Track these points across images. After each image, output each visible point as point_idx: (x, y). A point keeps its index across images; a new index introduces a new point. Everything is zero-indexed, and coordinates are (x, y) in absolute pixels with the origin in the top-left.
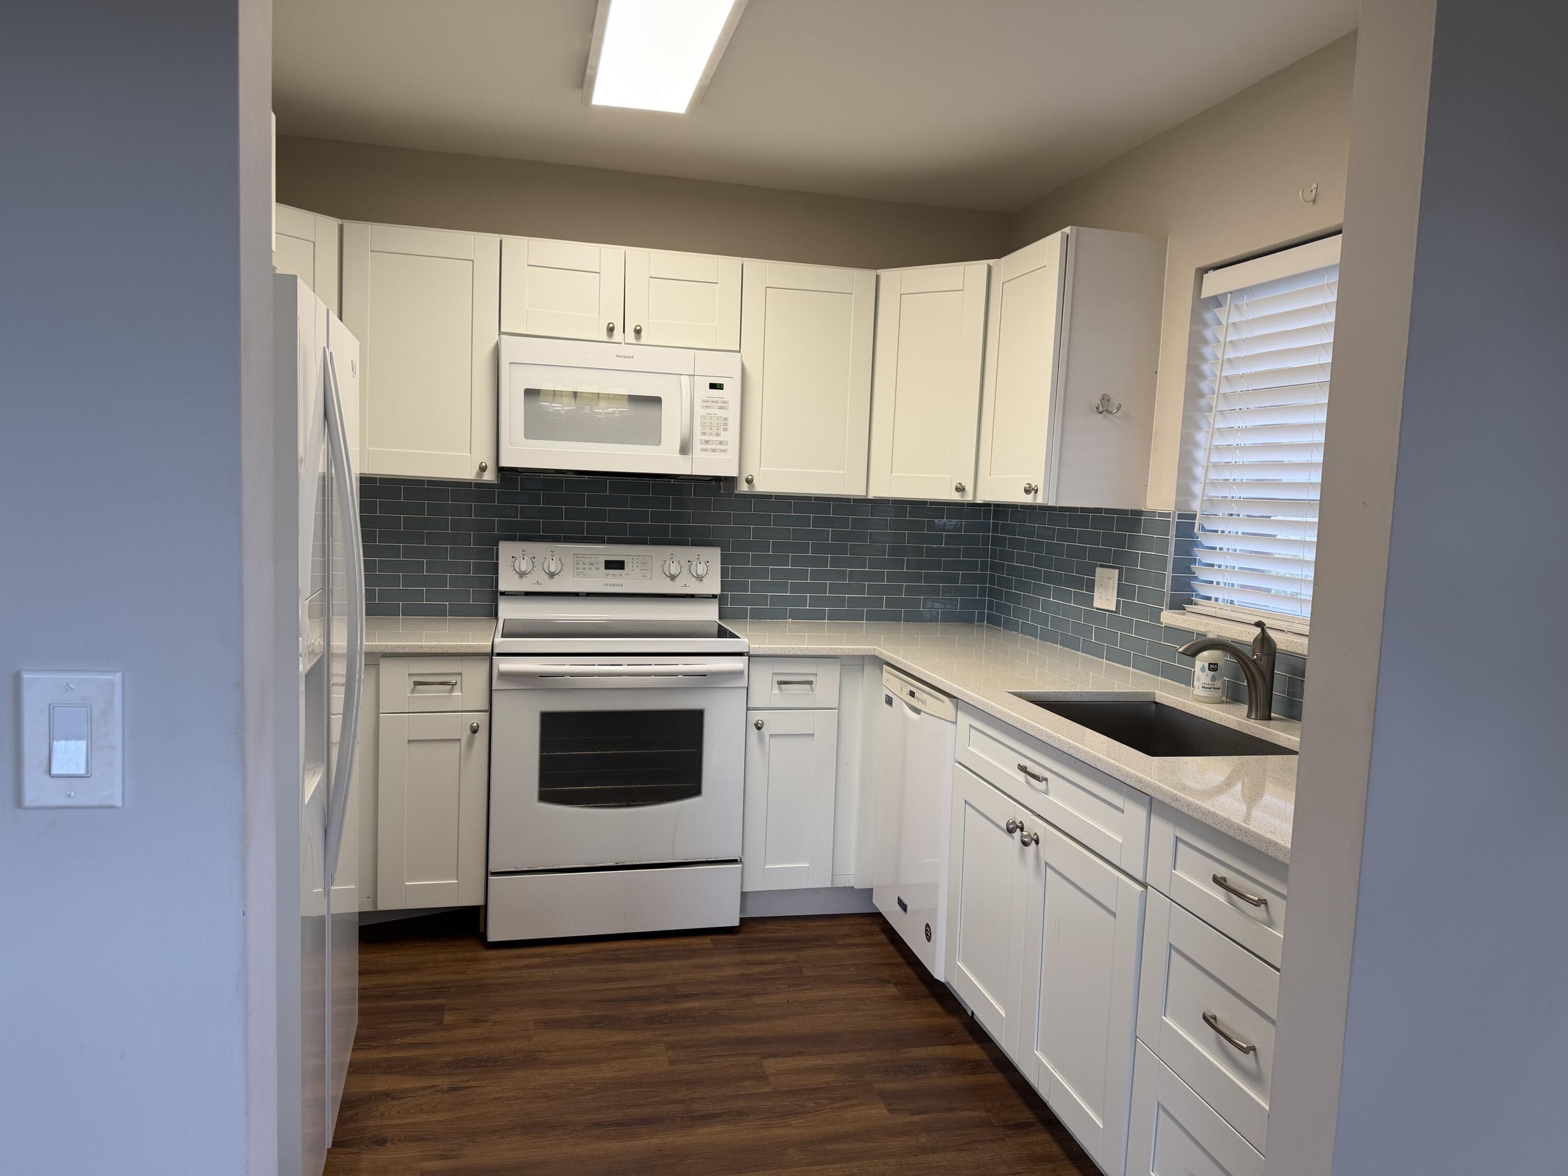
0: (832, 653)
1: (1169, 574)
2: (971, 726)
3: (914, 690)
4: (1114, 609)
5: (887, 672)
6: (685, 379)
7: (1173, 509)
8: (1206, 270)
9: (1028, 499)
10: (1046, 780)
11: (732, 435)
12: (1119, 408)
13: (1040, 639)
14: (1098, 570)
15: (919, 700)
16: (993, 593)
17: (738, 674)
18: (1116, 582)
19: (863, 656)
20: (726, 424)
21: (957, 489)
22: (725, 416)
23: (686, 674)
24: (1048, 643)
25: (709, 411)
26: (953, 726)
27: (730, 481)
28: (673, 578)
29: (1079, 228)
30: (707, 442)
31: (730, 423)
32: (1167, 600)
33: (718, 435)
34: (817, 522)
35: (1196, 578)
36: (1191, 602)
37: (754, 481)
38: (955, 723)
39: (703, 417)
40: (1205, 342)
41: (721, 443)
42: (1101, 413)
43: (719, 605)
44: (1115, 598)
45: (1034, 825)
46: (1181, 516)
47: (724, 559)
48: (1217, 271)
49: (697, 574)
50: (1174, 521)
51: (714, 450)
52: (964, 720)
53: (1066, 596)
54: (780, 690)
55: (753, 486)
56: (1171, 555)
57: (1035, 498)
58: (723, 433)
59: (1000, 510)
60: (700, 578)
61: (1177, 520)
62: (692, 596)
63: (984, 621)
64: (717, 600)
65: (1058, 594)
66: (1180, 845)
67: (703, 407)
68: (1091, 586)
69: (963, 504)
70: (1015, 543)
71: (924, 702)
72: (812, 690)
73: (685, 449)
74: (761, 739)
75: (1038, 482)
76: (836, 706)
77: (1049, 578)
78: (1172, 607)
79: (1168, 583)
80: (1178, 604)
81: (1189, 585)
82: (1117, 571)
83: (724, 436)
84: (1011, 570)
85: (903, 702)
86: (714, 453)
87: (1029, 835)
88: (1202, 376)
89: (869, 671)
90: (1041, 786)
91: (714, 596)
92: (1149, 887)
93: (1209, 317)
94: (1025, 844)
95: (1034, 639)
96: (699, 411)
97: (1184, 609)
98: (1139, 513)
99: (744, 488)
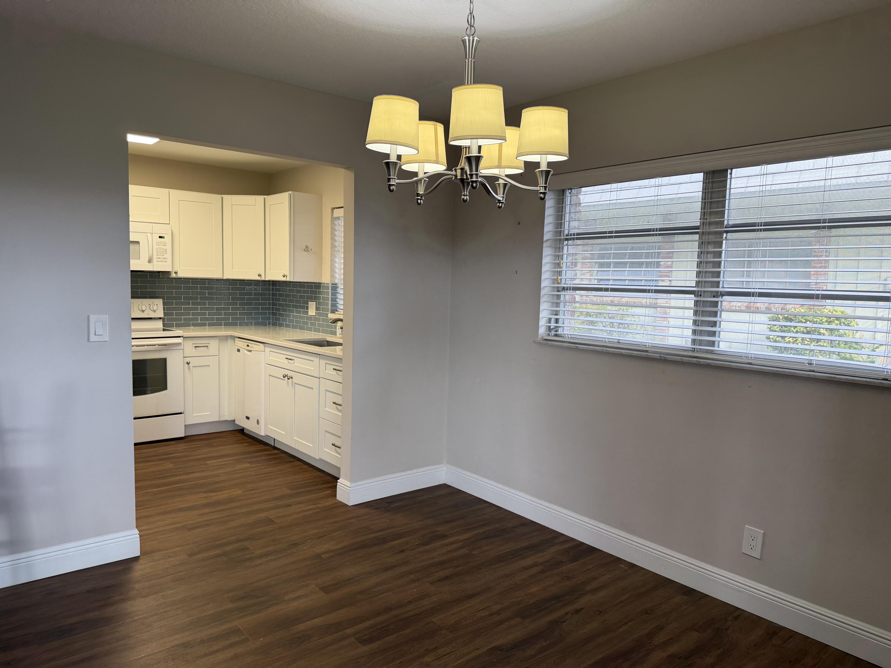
0: (215, 335)
1: (330, 302)
2: (270, 351)
3: (248, 344)
4: (315, 315)
5: (237, 340)
6: (149, 235)
7: (330, 282)
8: (334, 208)
9: (284, 279)
10: (294, 360)
11: (169, 256)
12: (311, 250)
13: (292, 328)
14: (309, 302)
15: (251, 347)
16: (273, 314)
17: (179, 344)
18: (315, 306)
19: (227, 336)
20: (166, 252)
21: (259, 275)
22: (166, 248)
23: (159, 345)
24: (294, 329)
25: (159, 246)
26: (264, 352)
27: (168, 273)
28: (143, 311)
29: (294, 192)
30: (159, 258)
31: (168, 251)
32: (330, 310)
33: (163, 255)
34: (201, 288)
35: (338, 303)
36: (337, 311)
37: (178, 273)
38: (265, 351)
39: (157, 249)
40: (336, 230)
41: (165, 258)
42: (305, 251)
43: (163, 322)
44: (315, 311)
45: (290, 374)
46: (332, 284)
47: (164, 304)
48: (337, 209)
49: (153, 310)
50: (330, 285)
51: (162, 261)
52: (268, 349)
53: (299, 312)
54: (196, 350)
55: (178, 275)
56: (330, 296)
57: (286, 278)
58: (165, 255)
59: (274, 283)
60: (154, 311)
61: (331, 285)
62: (151, 318)
63: (270, 325)
64: (161, 320)
65: (297, 312)
66: (327, 365)
67: (156, 245)
68: (307, 308)
69: (259, 281)
70: (280, 295)
71: (253, 347)
72: (208, 349)
73: (150, 261)
74: (189, 368)
75: (287, 273)
76: (218, 355)
77: (294, 306)
78: (331, 312)
79: (330, 305)
80: (333, 312)
81: (336, 306)
82: (315, 302)
83: (165, 256)
84: (280, 305)
85: (245, 350)
86: (162, 262)
87: (289, 376)
88: (335, 241)
89: (230, 341)
90: (293, 361)
91: (160, 318)
92: (320, 378)
93: (336, 222)
94: (288, 379)
95: (290, 329)
96: (155, 247)
97: (335, 313)
98: (320, 283)
99: (173, 275)
